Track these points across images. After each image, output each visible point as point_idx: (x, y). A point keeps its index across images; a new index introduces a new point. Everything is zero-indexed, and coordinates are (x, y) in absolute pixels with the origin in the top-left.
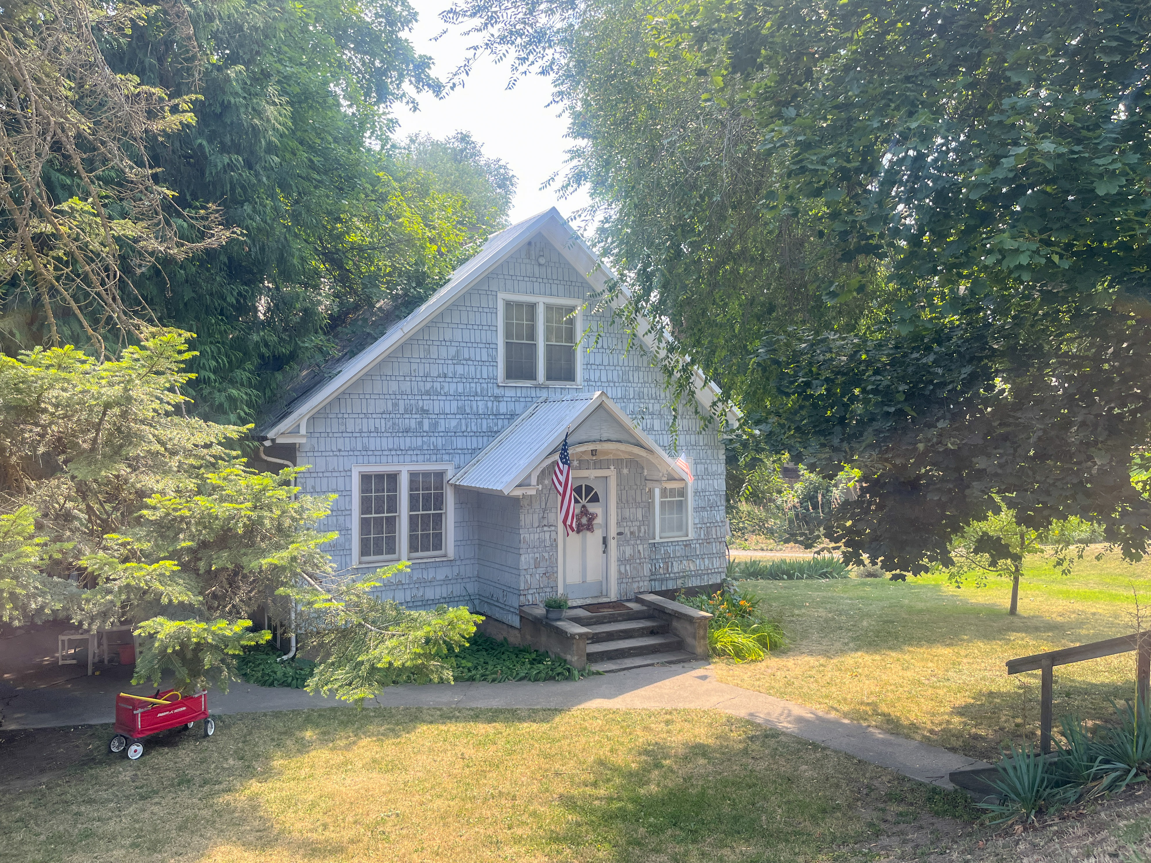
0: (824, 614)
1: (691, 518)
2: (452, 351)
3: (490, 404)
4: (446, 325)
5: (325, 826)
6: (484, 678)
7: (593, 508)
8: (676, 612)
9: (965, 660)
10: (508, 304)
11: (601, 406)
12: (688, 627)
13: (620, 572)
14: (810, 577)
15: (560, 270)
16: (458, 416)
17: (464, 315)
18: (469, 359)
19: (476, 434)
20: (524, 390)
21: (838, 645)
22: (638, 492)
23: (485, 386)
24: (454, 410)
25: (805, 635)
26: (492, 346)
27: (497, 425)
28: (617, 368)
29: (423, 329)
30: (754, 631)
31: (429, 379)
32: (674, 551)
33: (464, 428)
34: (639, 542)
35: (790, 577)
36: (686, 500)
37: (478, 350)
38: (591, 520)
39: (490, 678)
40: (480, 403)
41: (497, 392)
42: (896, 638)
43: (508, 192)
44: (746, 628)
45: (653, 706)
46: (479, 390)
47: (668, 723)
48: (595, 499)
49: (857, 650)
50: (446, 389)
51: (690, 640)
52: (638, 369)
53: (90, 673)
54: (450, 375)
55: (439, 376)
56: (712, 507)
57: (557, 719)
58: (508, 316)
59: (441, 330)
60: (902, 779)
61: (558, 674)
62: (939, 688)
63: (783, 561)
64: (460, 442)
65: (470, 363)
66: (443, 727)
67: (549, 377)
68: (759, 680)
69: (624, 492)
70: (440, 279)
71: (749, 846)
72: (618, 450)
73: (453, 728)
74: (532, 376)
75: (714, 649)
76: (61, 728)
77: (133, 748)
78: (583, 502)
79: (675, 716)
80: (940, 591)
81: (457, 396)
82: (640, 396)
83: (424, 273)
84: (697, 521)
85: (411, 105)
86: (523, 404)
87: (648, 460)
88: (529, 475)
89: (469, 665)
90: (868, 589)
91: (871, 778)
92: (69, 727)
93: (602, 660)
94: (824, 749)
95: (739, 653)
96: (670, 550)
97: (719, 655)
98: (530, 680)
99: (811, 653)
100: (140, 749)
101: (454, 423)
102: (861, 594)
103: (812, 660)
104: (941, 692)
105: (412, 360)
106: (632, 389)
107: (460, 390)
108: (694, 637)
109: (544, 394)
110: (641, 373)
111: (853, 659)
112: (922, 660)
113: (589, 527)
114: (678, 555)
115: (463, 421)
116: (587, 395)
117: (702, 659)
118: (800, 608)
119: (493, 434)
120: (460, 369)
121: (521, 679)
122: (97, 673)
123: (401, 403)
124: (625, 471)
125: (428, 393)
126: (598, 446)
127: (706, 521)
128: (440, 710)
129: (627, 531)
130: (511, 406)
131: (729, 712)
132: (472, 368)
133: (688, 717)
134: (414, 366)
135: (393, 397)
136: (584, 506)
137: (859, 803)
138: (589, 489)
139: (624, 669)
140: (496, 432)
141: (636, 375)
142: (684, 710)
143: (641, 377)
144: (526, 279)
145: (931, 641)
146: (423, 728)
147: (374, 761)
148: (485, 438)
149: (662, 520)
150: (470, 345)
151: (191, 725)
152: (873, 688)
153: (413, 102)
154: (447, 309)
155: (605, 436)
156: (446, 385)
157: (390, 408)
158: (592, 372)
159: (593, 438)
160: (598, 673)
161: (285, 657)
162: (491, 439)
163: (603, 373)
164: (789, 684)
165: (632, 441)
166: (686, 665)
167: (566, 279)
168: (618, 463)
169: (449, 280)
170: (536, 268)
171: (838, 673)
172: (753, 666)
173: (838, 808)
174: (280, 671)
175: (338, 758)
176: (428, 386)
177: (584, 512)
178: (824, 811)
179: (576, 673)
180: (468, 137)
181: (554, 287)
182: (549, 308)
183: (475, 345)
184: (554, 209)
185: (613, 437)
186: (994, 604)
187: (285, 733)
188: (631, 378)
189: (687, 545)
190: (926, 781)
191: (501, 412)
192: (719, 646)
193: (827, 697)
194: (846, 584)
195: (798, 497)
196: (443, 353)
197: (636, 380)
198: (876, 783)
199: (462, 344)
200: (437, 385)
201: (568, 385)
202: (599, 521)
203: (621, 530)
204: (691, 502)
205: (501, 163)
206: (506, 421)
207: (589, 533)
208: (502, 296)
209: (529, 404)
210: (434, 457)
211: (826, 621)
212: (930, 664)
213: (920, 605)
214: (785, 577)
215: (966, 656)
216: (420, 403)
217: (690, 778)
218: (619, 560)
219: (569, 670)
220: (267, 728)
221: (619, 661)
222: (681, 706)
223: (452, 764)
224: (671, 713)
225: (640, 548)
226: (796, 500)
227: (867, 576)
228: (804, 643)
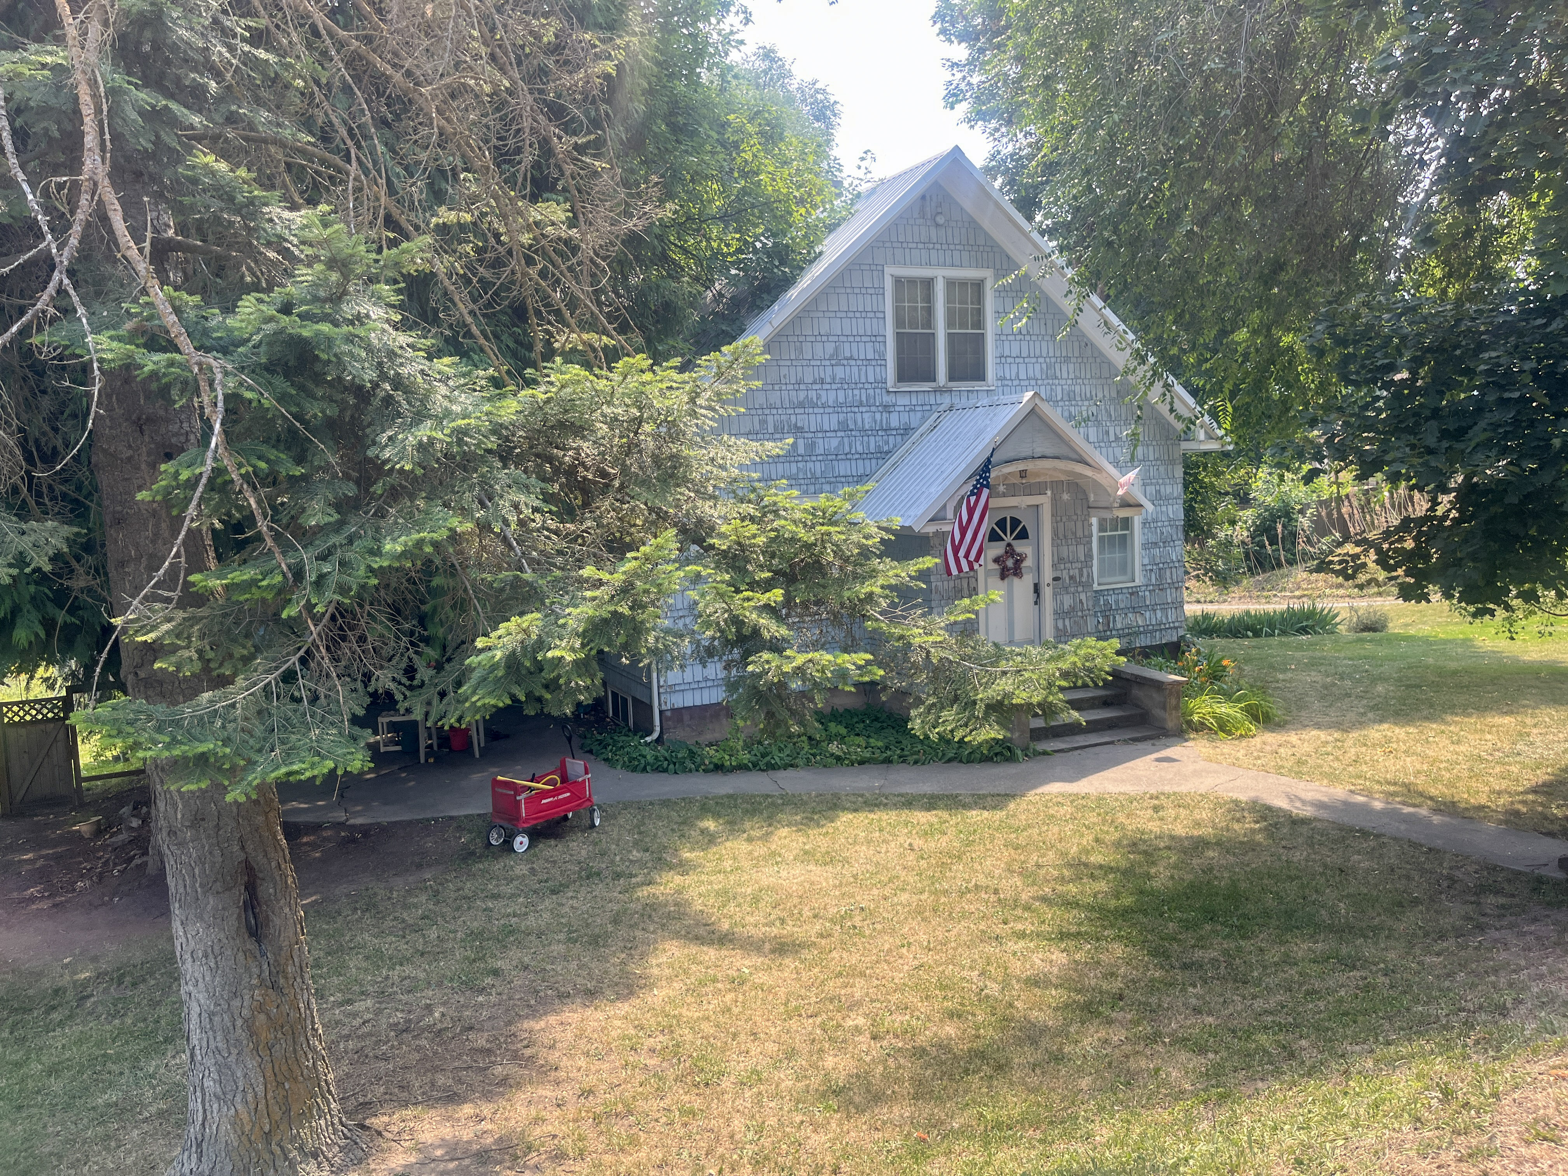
0: (1319, 678)
1: (1139, 557)
2: (830, 348)
3: (878, 416)
4: (821, 315)
5: (783, 921)
6: (903, 759)
7: (1021, 547)
8: (1137, 676)
9: (1535, 731)
10: (898, 281)
11: (1033, 413)
12: (1155, 695)
13: (1057, 628)
14: (1283, 633)
15: (963, 231)
16: (839, 434)
17: (843, 298)
18: (851, 358)
19: (863, 456)
20: (921, 396)
21: (1351, 716)
22: (1079, 524)
23: (871, 392)
24: (834, 425)
25: (1301, 704)
26: (879, 339)
27: (887, 443)
28: (1041, 360)
29: (792, 322)
30: (1239, 700)
31: (802, 387)
32: (1117, 602)
33: (847, 449)
34: (1080, 589)
35: (1257, 634)
36: (1132, 533)
37: (861, 345)
38: (1018, 563)
39: (911, 759)
40: (866, 416)
41: (888, 399)
42: (1431, 706)
43: (829, 126)
44: (1228, 696)
45: (1129, 789)
46: (864, 399)
47: (1156, 809)
48: (1023, 535)
49: (1381, 722)
50: (824, 400)
51: (1157, 712)
52: (1067, 359)
53: (422, 761)
54: (828, 380)
55: (815, 382)
56: (1166, 542)
57: (1012, 806)
58: (898, 298)
59: (815, 321)
60: (1494, 869)
61: (996, 754)
62: (1510, 764)
63: (1248, 613)
64: (843, 468)
65: (853, 363)
66: (871, 816)
67: (953, 376)
68: (1259, 758)
69: (1061, 525)
70: (809, 253)
71: (1317, 942)
72: (1055, 469)
73: (887, 817)
74: (930, 376)
75: (1189, 723)
76: (419, 821)
77: (519, 839)
78: (1008, 539)
79: (1163, 801)
80: (1473, 646)
81: (838, 406)
82: (1070, 397)
83: (787, 246)
84: (1146, 561)
85: (742, 16)
86: (919, 415)
87: (1095, 482)
88: (944, 507)
89: (880, 744)
90: (1368, 646)
91: (1451, 868)
92: (428, 820)
93: (1047, 737)
94: (1378, 836)
95: (1224, 727)
96: (1112, 600)
97: (1197, 731)
98: (961, 761)
99: (1318, 726)
100: (526, 840)
101: (835, 443)
102: (1362, 652)
103: (1323, 735)
104: (1515, 769)
105: (782, 363)
106: (1059, 388)
107: (841, 399)
108: (1164, 708)
109: (946, 400)
110: (1071, 366)
111: (1377, 732)
112: (1476, 731)
113: (1017, 571)
114: (1122, 606)
115: (846, 440)
116: (1014, 398)
117: (1174, 735)
118: (1285, 671)
119: (883, 455)
120: (840, 372)
121: (949, 761)
122: (431, 760)
123: (770, 419)
124: (1066, 497)
125: (801, 405)
126: (1029, 466)
127: (1158, 560)
128: (862, 796)
129: (1065, 575)
130: (905, 418)
131: (1235, 795)
132: (855, 370)
133: (1180, 801)
134: (784, 371)
135: (760, 412)
136: (1009, 545)
137: (1443, 896)
138: (1015, 522)
139: (1076, 748)
140: (887, 453)
141: (1064, 368)
142: (1175, 793)
143: (1071, 371)
144: (921, 246)
145: (1483, 709)
146: (846, 817)
147: (806, 853)
148: (874, 461)
149: (1101, 561)
150: (851, 339)
151: (570, 815)
152: (1418, 766)
153: (745, 12)
154: (822, 293)
155: (1039, 451)
156: (823, 393)
157: (757, 427)
158: (1007, 366)
159: (1023, 455)
160: (1045, 753)
161: (648, 739)
162: (880, 462)
163: (1022, 367)
164: (1300, 762)
165: (1075, 456)
166: (1157, 742)
167: (972, 242)
168: (1057, 486)
169: (821, 253)
170: (933, 231)
171: (1364, 749)
172: (1244, 743)
173: (1416, 902)
174: (649, 754)
175: (760, 849)
176: (802, 395)
177: (1010, 551)
178: (1400, 905)
179: (1019, 752)
180: (773, 51)
181: (956, 254)
182: (951, 284)
183: (858, 339)
184: (957, 148)
185: (1049, 452)
186: (1555, 662)
187: (684, 823)
188: (1058, 374)
189: (1134, 593)
190: (1528, 870)
191: (893, 425)
192: (1196, 718)
193: (1360, 777)
194: (1336, 641)
195: (1248, 530)
196: (819, 353)
197: (1065, 375)
198: (1458, 874)
199: (842, 339)
200: (813, 394)
201: (977, 385)
202: (1028, 563)
203: (1058, 574)
204: (1138, 536)
205: (818, 86)
206: (899, 438)
207: (1016, 580)
208: (891, 271)
209: (927, 414)
210: (812, 488)
211: (1325, 687)
212: (1489, 737)
213: (1453, 665)
214: (1250, 634)
215: (1535, 726)
216: (793, 418)
217: (1211, 869)
218: (1056, 613)
219: (1009, 749)
220: (660, 818)
221: (1067, 739)
222: (1167, 789)
223: (901, 856)
224: (1157, 798)
225: (1083, 597)
226: (1245, 534)
227: (1363, 630)
228: (1303, 713)
